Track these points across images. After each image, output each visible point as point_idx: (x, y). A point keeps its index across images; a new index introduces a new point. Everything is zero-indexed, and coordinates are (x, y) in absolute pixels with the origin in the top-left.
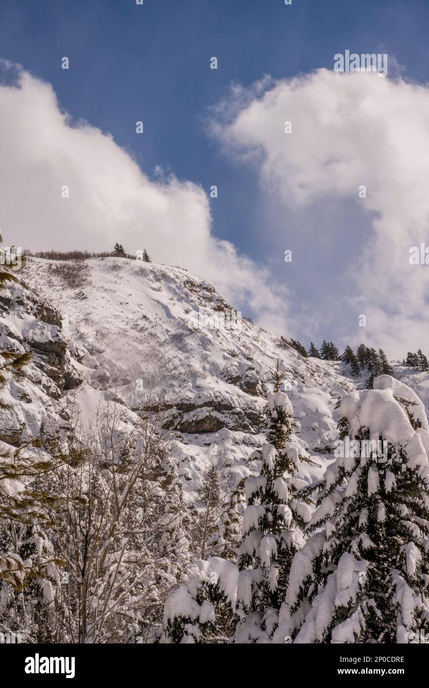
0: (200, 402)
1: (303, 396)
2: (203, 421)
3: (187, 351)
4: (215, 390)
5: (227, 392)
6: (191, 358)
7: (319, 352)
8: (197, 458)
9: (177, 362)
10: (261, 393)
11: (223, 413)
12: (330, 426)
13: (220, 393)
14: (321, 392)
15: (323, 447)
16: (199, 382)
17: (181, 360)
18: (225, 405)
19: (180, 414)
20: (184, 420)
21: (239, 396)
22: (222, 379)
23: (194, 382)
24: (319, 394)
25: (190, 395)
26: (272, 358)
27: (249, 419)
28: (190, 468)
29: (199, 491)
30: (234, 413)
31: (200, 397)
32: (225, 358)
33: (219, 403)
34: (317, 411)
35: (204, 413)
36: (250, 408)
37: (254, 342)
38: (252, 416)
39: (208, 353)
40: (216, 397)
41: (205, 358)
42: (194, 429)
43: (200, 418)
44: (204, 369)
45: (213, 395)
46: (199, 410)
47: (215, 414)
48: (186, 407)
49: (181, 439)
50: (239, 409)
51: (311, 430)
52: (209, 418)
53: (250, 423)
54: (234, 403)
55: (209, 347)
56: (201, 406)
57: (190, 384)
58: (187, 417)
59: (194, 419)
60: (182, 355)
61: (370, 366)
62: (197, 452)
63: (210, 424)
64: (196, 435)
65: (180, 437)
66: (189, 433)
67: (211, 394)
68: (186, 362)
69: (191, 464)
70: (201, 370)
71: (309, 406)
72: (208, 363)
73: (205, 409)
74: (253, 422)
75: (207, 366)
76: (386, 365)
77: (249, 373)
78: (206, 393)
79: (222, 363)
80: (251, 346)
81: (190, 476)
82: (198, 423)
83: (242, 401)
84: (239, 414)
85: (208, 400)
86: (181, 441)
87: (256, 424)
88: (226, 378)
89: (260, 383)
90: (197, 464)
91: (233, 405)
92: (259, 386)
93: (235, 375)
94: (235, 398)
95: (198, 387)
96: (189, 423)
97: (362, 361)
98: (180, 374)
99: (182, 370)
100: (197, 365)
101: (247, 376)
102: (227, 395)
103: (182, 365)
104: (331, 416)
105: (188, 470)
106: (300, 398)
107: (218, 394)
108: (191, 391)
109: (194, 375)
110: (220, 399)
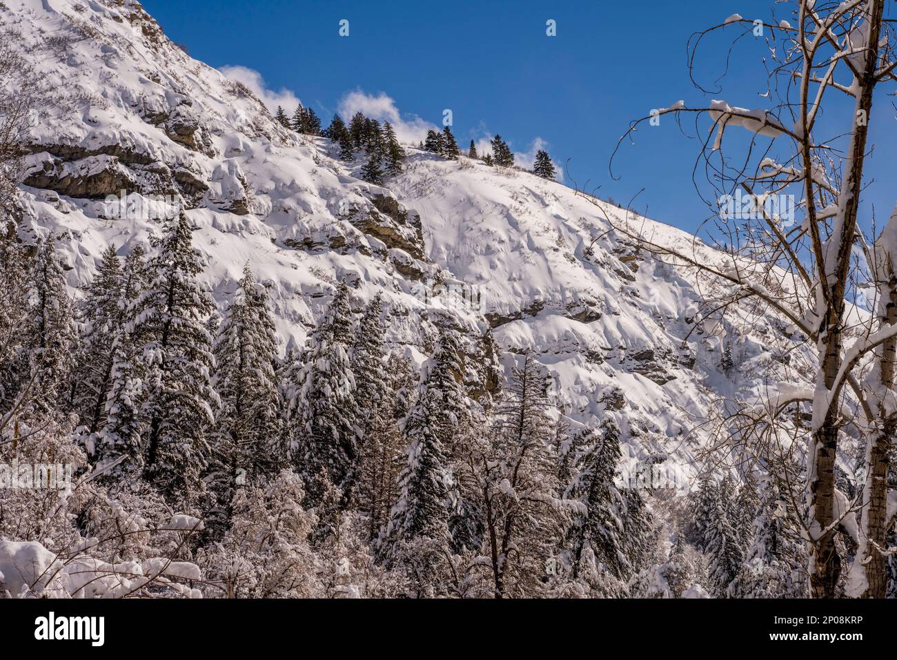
0: (94, 146)
1: (269, 159)
2: (97, 178)
3: (76, 65)
4: (122, 128)
5: (143, 135)
6: (81, 76)
7: (291, 122)
8: (84, 235)
9: (56, 80)
10: (200, 148)
11: (134, 169)
12: (313, 207)
13: (130, 134)
14: (300, 156)
15: (301, 239)
16: (94, 113)
17: (63, 77)
18: (138, 155)
19: (57, 163)
20: (64, 174)
21: (164, 144)
22: (134, 113)
23: (86, 113)
24: (298, 159)
25: (77, 132)
26: (220, 102)
27: (180, 183)
28: (70, 250)
29: (85, 289)
30: (153, 171)
31: (94, 137)
32: (142, 81)
33: (128, 150)
34: (293, 182)
35: (99, 164)
36: (182, 165)
37: (191, 76)
38: (184, 179)
39: (113, 71)
40: (124, 140)
41: (106, 79)
42: (80, 191)
43: (92, 173)
44: (104, 95)
45: (118, 136)
46: (91, 158)
47: (121, 168)
48: (67, 152)
49: (56, 204)
50: (162, 165)
51: (282, 213)
52: (110, 173)
53: (180, 190)
54: (154, 152)
55: (115, 62)
56: (95, 153)
57: (79, 116)
58: (67, 169)
59: (83, 173)
60: (65, 70)
61: (369, 146)
62: (85, 227)
63: (111, 184)
64: (86, 201)
65: (56, 200)
66: (72, 196)
67: (114, 135)
68: (73, 81)
69: (74, 243)
70: (99, 95)
71: (279, 175)
72: (112, 86)
73: (101, 157)
74: (185, 189)
75: (110, 91)
76: (395, 146)
77: (183, 109)
78: (105, 132)
79: (136, 89)
80: (185, 80)
81: (70, 263)
82: (89, 180)
83: (169, 153)
84: (162, 172)
85: (108, 144)
86: (57, 208)
87: (189, 193)
88: (143, 114)
89: (200, 130)
90: (82, 244)
91: (152, 156)
92: (198, 134)
93: (157, 109)
94: (156, 146)
95: (92, 122)
96: (73, 180)
97: (357, 138)
98: (62, 98)
99: (66, 93)
100: (91, 87)
101: (178, 114)
102: (142, 140)
103: (65, 85)
104: (316, 192)
105: (66, 252)
106: (265, 161)
107: (126, 136)
108: (79, 126)
109: (86, 101)
110: (129, 144)
